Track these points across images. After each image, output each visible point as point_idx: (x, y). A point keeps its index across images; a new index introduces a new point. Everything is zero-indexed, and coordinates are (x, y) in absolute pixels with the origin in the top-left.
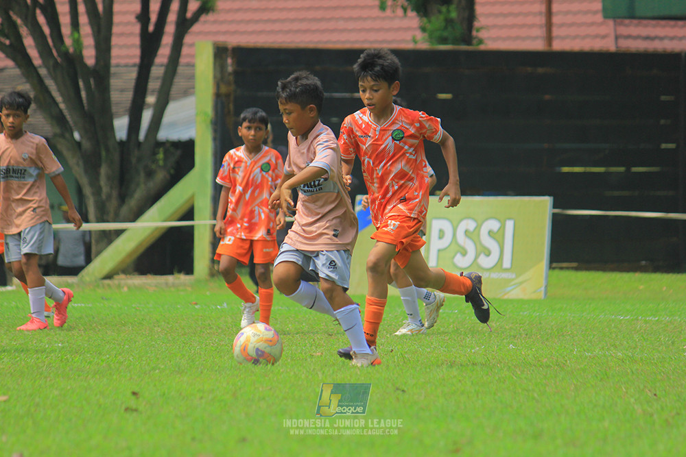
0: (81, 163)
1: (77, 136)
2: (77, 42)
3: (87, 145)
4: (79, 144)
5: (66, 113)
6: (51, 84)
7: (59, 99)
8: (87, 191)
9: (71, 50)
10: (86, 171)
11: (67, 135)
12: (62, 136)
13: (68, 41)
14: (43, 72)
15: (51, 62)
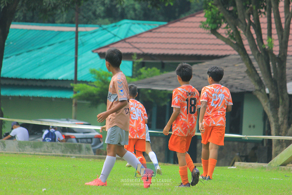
0: (269, 104)
1: (267, 91)
2: (271, 43)
3: (272, 96)
4: (268, 95)
5: (262, 79)
6: (255, 64)
7: (259, 72)
8: (271, 119)
9: (267, 47)
10: (271, 109)
11: (262, 90)
12: (260, 91)
13: (265, 42)
14: (251, 57)
15: (257, 53)
